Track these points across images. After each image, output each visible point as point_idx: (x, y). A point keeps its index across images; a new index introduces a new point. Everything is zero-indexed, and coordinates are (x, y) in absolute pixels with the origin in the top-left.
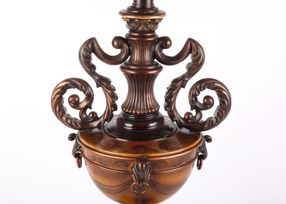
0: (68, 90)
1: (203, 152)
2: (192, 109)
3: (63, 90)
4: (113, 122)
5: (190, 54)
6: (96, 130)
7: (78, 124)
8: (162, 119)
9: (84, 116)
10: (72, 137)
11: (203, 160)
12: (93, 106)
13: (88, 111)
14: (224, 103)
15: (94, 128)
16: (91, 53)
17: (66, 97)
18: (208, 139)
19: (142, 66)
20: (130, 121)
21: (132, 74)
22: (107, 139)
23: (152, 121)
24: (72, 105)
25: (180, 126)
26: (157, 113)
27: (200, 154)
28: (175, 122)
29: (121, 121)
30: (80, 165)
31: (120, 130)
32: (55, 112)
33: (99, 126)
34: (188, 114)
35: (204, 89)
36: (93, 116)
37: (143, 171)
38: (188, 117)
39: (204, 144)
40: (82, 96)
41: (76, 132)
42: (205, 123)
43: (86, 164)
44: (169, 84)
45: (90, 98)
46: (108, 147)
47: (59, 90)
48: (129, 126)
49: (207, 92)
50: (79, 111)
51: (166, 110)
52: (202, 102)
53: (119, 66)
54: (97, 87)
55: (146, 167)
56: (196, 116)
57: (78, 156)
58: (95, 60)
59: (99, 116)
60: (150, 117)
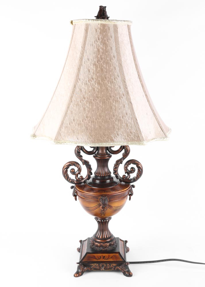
0: (70, 167)
1: (131, 192)
2: (126, 173)
3: (68, 167)
4: (91, 180)
5: (124, 150)
6: (83, 184)
7: (75, 181)
8: (112, 178)
9: (77, 178)
10: (72, 187)
11: (131, 196)
12: (81, 173)
13: (79, 176)
14: (140, 170)
15: (82, 183)
16: (80, 150)
17: (69, 170)
18: (133, 186)
19: (103, 155)
20: (98, 179)
21: (98, 159)
22: (87, 188)
23: (108, 179)
24: (72, 173)
25: (121, 181)
26: (110, 176)
27: (130, 193)
28: (118, 180)
29: (94, 180)
30: (76, 199)
31: (93, 183)
32: (64, 177)
33: (85, 182)
34: (124, 176)
35: (130, 164)
36: (81, 178)
37: (105, 201)
38: (124, 177)
39: (132, 189)
40: (76, 169)
41: (74, 185)
42: (131, 179)
43: (79, 199)
44: (115, 162)
45: (80, 170)
46: (88, 191)
47: (66, 167)
48: (98, 182)
49: (132, 165)
50: (75, 176)
51: (114, 174)
52: (130, 170)
53: (92, 156)
54: (83, 165)
55: (106, 199)
56: (127, 176)
57: (75, 196)
58: (82, 153)
59: (84, 178)
60: (107, 178)
